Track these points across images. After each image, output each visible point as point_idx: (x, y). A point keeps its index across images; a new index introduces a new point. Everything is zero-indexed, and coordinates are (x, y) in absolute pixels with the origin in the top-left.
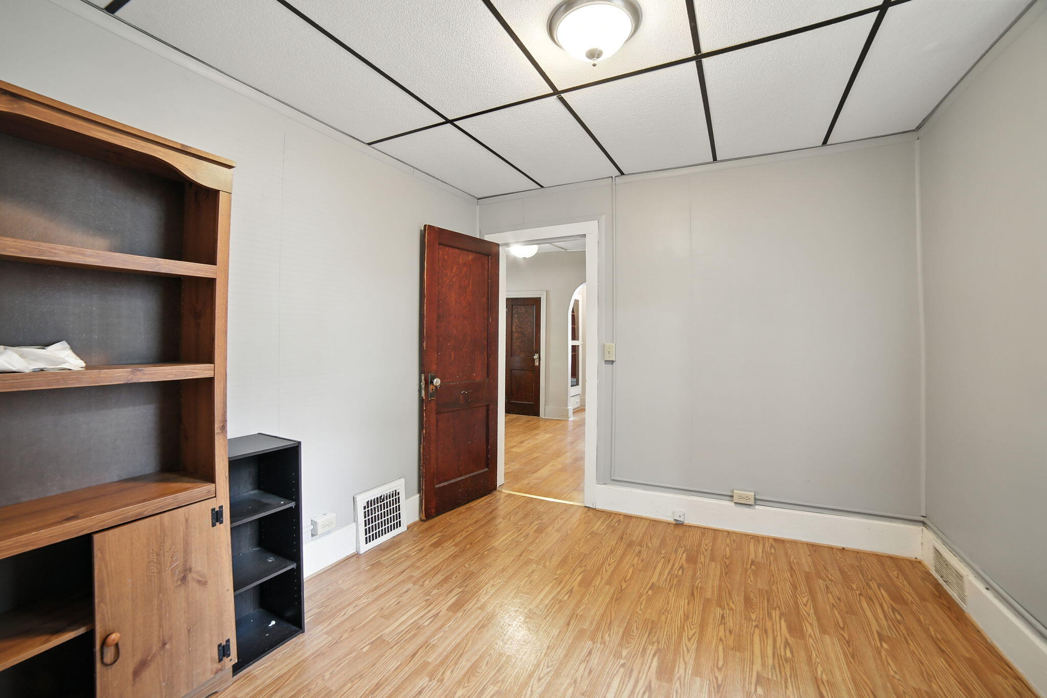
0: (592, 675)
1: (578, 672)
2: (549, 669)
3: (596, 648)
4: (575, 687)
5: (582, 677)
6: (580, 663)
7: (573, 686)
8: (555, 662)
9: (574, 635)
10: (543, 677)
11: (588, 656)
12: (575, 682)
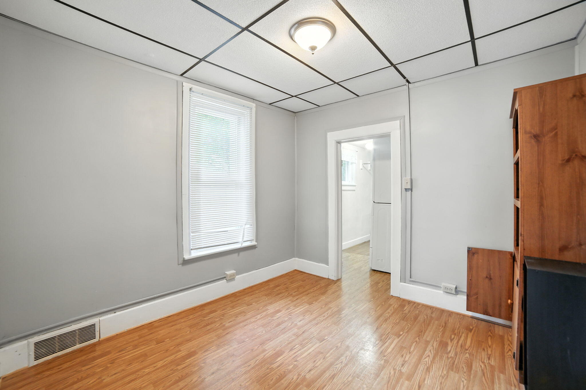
0: (314, 360)
1: (321, 362)
2: (336, 366)
3: (305, 373)
4: (325, 356)
5: (320, 360)
6: (318, 366)
7: (326, 357)
8: (332, 369)
9: (315, 384)
10: (340, 363)
11: (312, 369)
12: (324, 358)
